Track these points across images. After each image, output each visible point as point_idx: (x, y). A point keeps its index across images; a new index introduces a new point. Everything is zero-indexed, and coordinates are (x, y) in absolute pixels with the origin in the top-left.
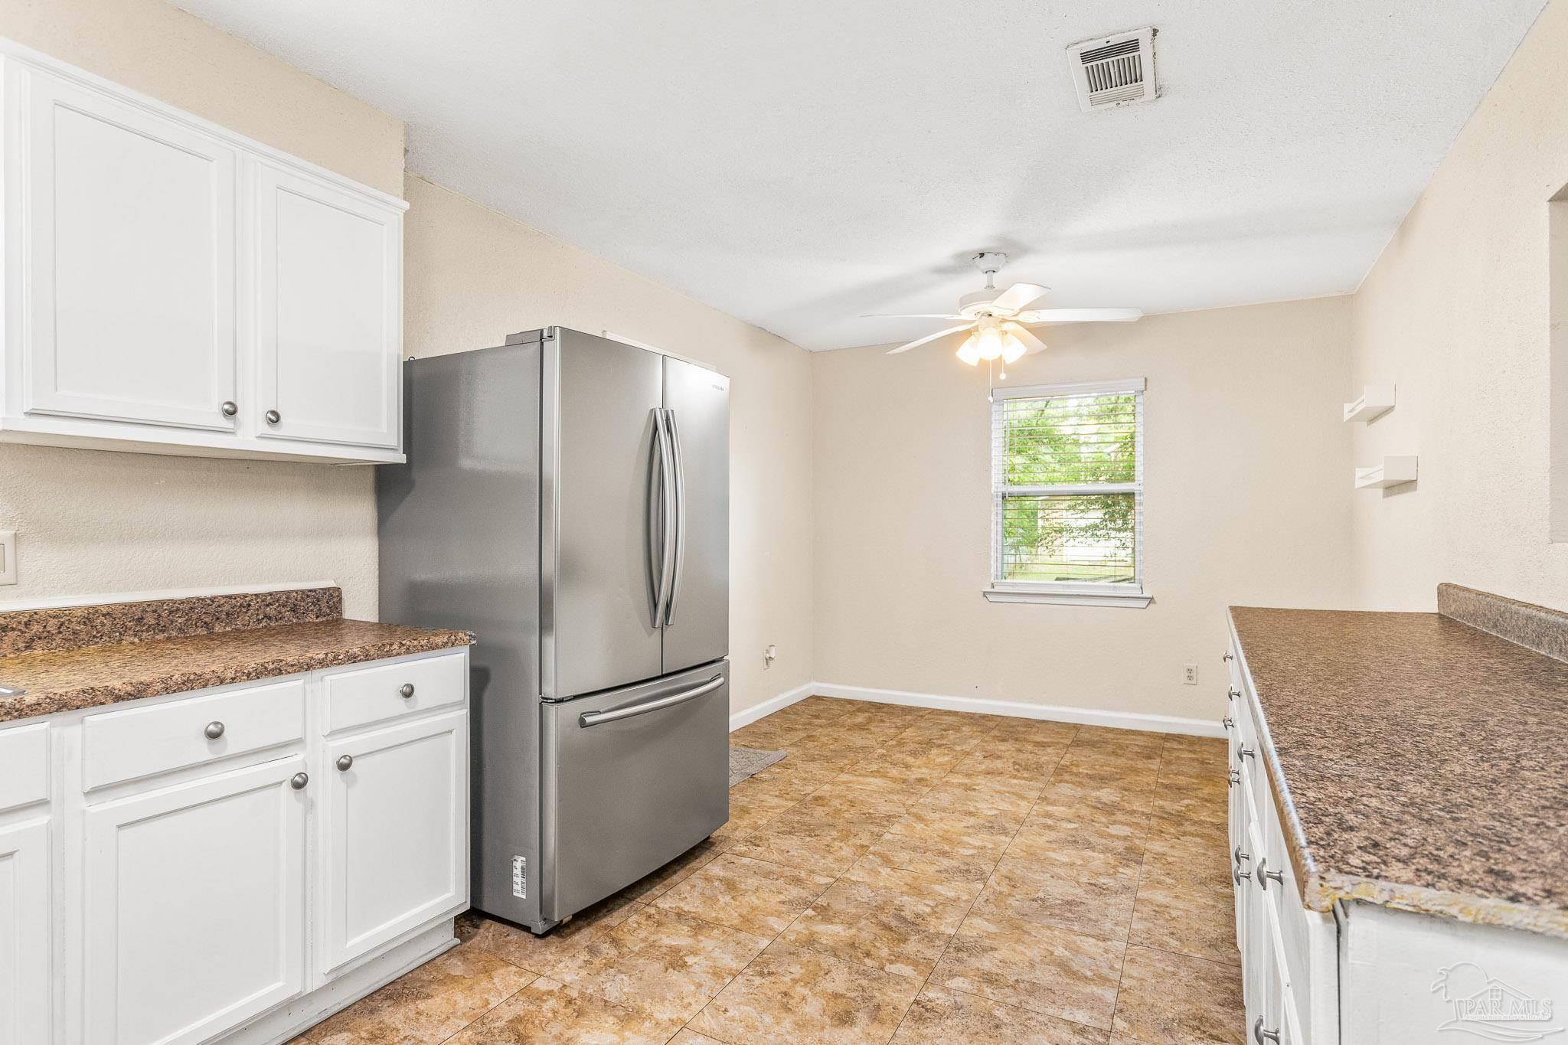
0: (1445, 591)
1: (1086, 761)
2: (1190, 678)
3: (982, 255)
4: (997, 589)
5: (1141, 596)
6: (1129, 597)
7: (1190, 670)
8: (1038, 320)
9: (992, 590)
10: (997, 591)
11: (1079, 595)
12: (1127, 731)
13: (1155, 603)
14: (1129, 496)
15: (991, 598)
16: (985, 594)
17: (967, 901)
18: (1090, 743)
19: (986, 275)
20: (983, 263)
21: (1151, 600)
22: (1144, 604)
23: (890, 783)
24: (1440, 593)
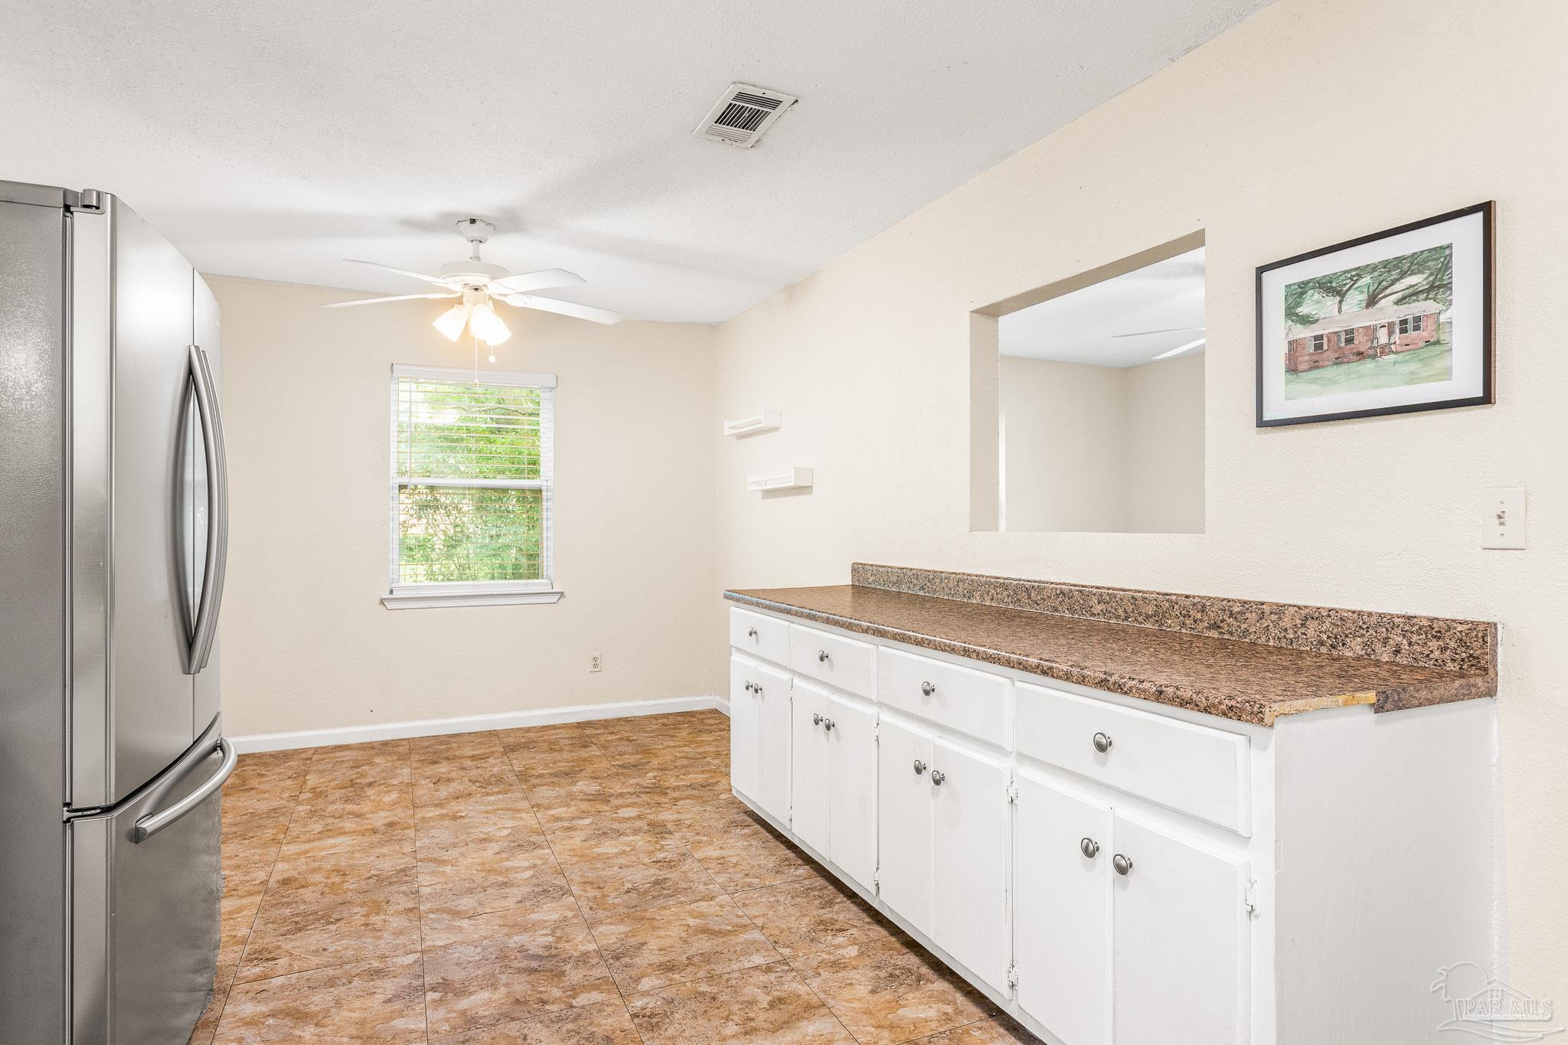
0: (857, 569)
1: (537, 761)
2: (595, 666)
3: (473, 221)
4: (396, 594)
5: (551, 591)
6: (542, 593)
7: (595, 659)
8: (524, 305)
9: (391, 596)
10: (396, 597)
11: (492, 595)
12: (543, 727)
13: (565, 597)
14: (538, 492)
15: (389, 605)
16: (382, 602)
17: (575, 916)
18: (522, 746)
19: (471, 244)
20: (474, 231)
21: (562, 594)
22: (554, 599)
23: (359, 837)
24: (854, 570)
